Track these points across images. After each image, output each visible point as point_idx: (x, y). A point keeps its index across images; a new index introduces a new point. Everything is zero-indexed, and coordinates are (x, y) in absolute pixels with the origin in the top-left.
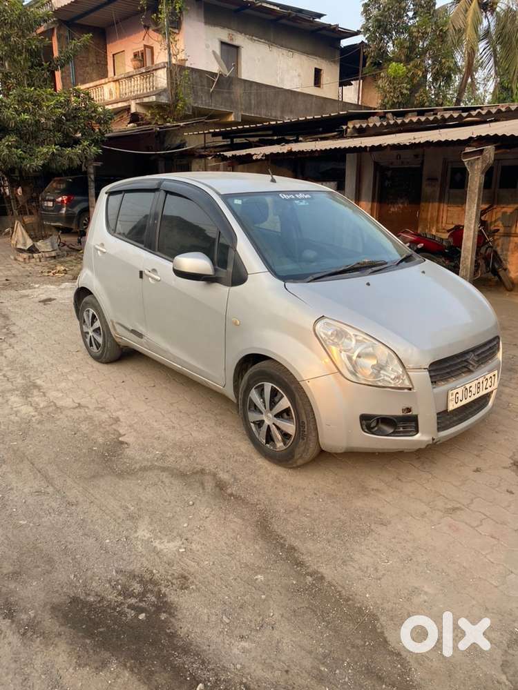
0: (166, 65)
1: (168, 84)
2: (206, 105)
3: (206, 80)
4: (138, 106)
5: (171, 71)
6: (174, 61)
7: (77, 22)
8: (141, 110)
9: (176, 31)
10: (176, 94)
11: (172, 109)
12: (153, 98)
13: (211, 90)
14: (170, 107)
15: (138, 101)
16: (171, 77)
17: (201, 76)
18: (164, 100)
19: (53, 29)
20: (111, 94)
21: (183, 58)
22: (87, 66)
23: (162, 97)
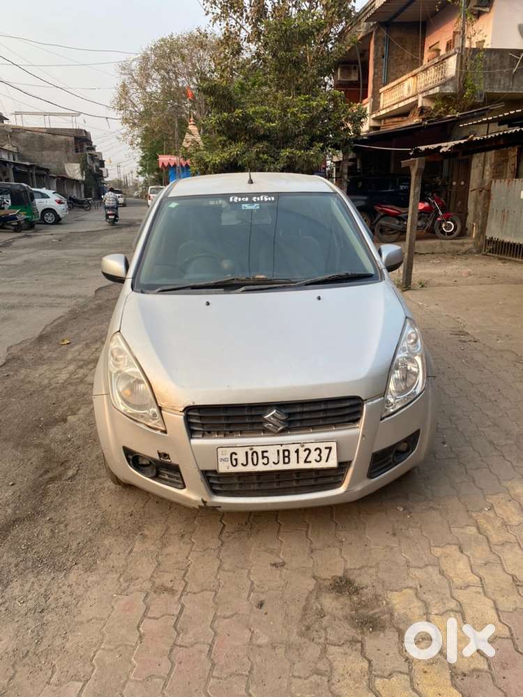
0: (457, 51)
1: (456, 71)
2: (504, 89)
3: (508, 60)
4: (425, 100)
5: (462, 56)
6: (467, 45)
7: (396, 20)
8: (427, 104)
9: (487, 9)
10: (465, 82)
11: (458, 98)
12: (437, 90)
13: (514, 71)
14: (456, 98)
15: (424, 95)
16: (461, 63)
17: (502, 57)
18: (449, 89)
19: (372, 33)
20: (409, 90)
21: (480, 40)
22: (401, 64)
23: (447, 87)
